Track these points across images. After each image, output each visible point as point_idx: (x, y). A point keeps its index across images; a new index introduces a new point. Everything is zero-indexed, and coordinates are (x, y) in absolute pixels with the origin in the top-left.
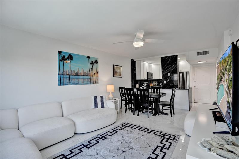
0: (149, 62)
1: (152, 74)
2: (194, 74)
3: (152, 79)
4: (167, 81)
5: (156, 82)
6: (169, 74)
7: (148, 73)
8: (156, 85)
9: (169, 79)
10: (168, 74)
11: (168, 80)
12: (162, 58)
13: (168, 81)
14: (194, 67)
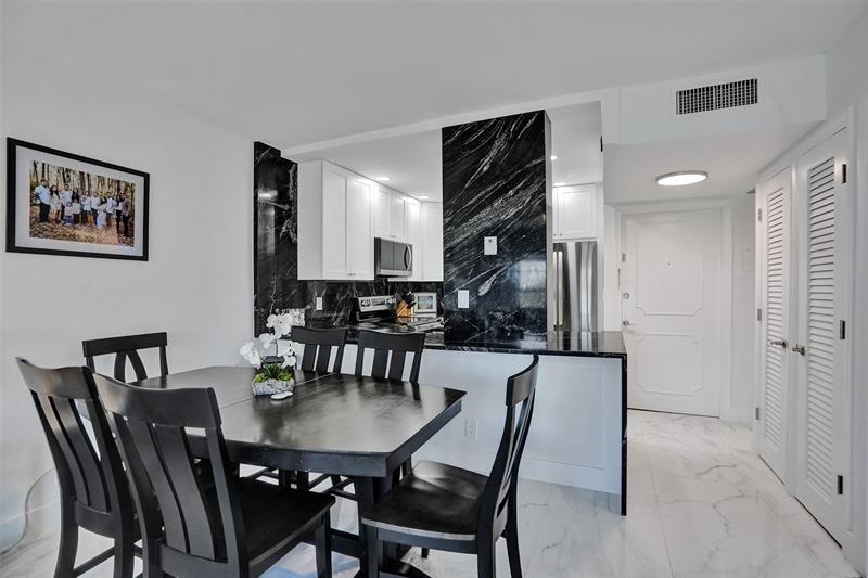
0: (384, 179)
1: (406, 250)
2: (624, 256)
3: (410, 279)
4: (474, 291)
5: (434, 295)
6: (491, 246)
7: (378, 242)
8: (435, 309)
9: (487, 277)
10: (481, 245)
11: (482, 281)
12: (447, 132)
13: (484, 290)
14: (625, 216)
